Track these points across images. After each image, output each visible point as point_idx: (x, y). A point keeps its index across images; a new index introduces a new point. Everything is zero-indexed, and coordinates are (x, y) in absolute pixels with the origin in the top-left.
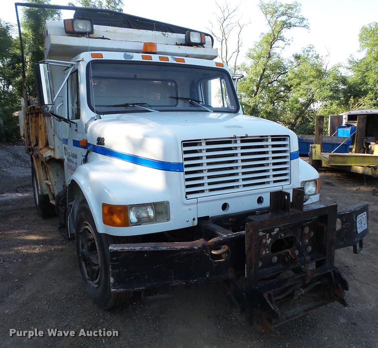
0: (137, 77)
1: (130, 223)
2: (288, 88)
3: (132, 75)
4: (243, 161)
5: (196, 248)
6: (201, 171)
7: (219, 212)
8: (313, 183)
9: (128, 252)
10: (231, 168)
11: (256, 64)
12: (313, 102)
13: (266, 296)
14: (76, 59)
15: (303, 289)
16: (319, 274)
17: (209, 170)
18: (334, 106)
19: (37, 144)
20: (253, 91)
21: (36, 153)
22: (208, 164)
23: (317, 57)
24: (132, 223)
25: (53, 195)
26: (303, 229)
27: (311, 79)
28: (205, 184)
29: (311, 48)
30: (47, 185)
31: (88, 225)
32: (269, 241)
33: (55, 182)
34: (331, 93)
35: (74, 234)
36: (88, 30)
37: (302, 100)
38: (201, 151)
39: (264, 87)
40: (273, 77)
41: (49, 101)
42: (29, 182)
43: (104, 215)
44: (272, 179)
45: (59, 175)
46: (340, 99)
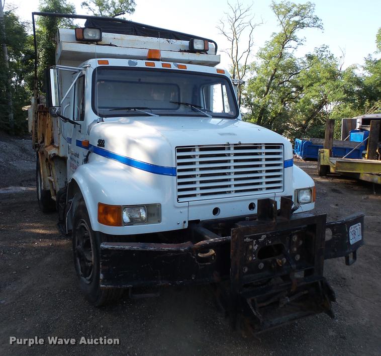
0: (141, 81)
1: (122, 223)
2: (300, 89)
3: (136, 79)
4: (235, 167)
5: (182, 250)
6: (194, 176)
7: (210, 216)
8: (308, 191)
9: (118, 250)
10: (224, 174)
11: (267, 64)
12: (325, 104)
13: (249, 301)
14: (84, 65)
15: (289, 297)
16: (305, 283)
17: (202, 176)
18: (348, 109)
19: (43, 141)
20: (263, 91)
21: (42, 149)
22: (201, 169)
23: (331, 58)
24: (125, 223)
25: (55, 191)
26: (291, 237)
27: (324, 80)
28: (197, 189)
29: (325, 48)
30: (50, 181)
31: (84, 223)
32: (255, 248)
33: (58, 179)
34: (345, 96)
35: (71, 230)
36: (97, 37)
37: (315, 101)
38: (194, 157)
39: (274, 88)
40: (285, 77)
41: (56, 103)
42: (33, 176)
43: (99, 214)
44: (264, 186)
45: (61, 172)
46: (354, 102)
